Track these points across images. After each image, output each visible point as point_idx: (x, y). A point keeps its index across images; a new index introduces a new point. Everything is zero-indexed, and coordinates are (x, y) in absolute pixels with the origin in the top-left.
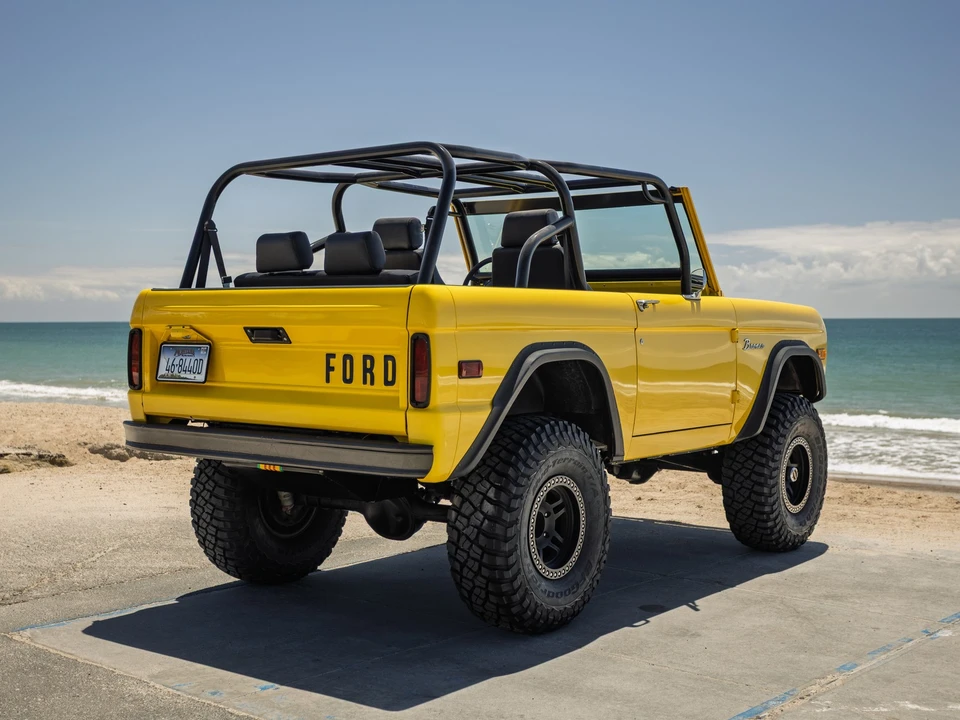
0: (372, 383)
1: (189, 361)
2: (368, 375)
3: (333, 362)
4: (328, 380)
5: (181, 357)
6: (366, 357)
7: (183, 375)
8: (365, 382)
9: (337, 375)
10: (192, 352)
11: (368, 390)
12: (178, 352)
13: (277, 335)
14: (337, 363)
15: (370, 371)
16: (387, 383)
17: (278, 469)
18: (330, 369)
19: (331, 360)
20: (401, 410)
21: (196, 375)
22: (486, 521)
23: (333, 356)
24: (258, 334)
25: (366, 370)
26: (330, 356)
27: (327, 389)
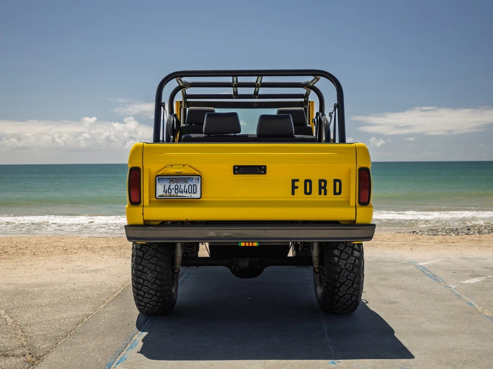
0: (325, 194)
1: (183, 186)
2: (323, 190)
3: (296, 184)
4: (293, 193)
5: (176, 184)
6: (320, 181)
7: (180, 194)
8: (320, 193)
9: (300, 191)
10: (186, 180)
11: (322, 198)
12: (172, 181)
13: (260, 170)
14: (300, 185)
15: (324, 188)
16: (335, 193)
17: (255, 244)
18: (294, 188)
19: (296, 183)
20: (352, 207)
21: (192, 194)
22: (357, 260)
23: (298, 180)
24: (239, 170)
25: (320, 188)
26: (294, 181)
27: (293, 198)
